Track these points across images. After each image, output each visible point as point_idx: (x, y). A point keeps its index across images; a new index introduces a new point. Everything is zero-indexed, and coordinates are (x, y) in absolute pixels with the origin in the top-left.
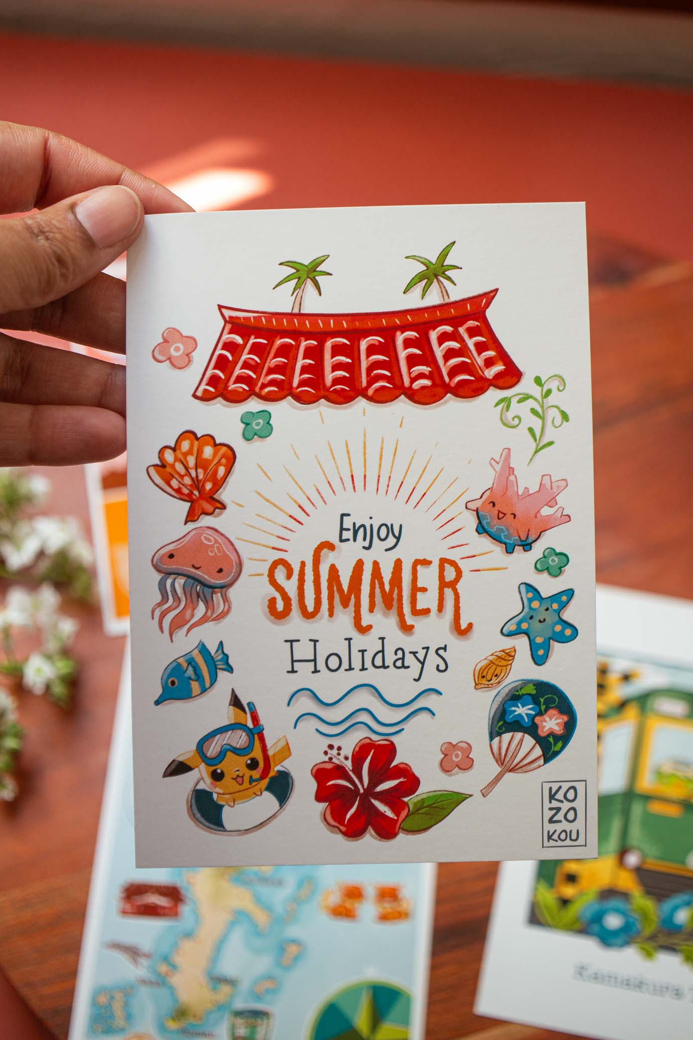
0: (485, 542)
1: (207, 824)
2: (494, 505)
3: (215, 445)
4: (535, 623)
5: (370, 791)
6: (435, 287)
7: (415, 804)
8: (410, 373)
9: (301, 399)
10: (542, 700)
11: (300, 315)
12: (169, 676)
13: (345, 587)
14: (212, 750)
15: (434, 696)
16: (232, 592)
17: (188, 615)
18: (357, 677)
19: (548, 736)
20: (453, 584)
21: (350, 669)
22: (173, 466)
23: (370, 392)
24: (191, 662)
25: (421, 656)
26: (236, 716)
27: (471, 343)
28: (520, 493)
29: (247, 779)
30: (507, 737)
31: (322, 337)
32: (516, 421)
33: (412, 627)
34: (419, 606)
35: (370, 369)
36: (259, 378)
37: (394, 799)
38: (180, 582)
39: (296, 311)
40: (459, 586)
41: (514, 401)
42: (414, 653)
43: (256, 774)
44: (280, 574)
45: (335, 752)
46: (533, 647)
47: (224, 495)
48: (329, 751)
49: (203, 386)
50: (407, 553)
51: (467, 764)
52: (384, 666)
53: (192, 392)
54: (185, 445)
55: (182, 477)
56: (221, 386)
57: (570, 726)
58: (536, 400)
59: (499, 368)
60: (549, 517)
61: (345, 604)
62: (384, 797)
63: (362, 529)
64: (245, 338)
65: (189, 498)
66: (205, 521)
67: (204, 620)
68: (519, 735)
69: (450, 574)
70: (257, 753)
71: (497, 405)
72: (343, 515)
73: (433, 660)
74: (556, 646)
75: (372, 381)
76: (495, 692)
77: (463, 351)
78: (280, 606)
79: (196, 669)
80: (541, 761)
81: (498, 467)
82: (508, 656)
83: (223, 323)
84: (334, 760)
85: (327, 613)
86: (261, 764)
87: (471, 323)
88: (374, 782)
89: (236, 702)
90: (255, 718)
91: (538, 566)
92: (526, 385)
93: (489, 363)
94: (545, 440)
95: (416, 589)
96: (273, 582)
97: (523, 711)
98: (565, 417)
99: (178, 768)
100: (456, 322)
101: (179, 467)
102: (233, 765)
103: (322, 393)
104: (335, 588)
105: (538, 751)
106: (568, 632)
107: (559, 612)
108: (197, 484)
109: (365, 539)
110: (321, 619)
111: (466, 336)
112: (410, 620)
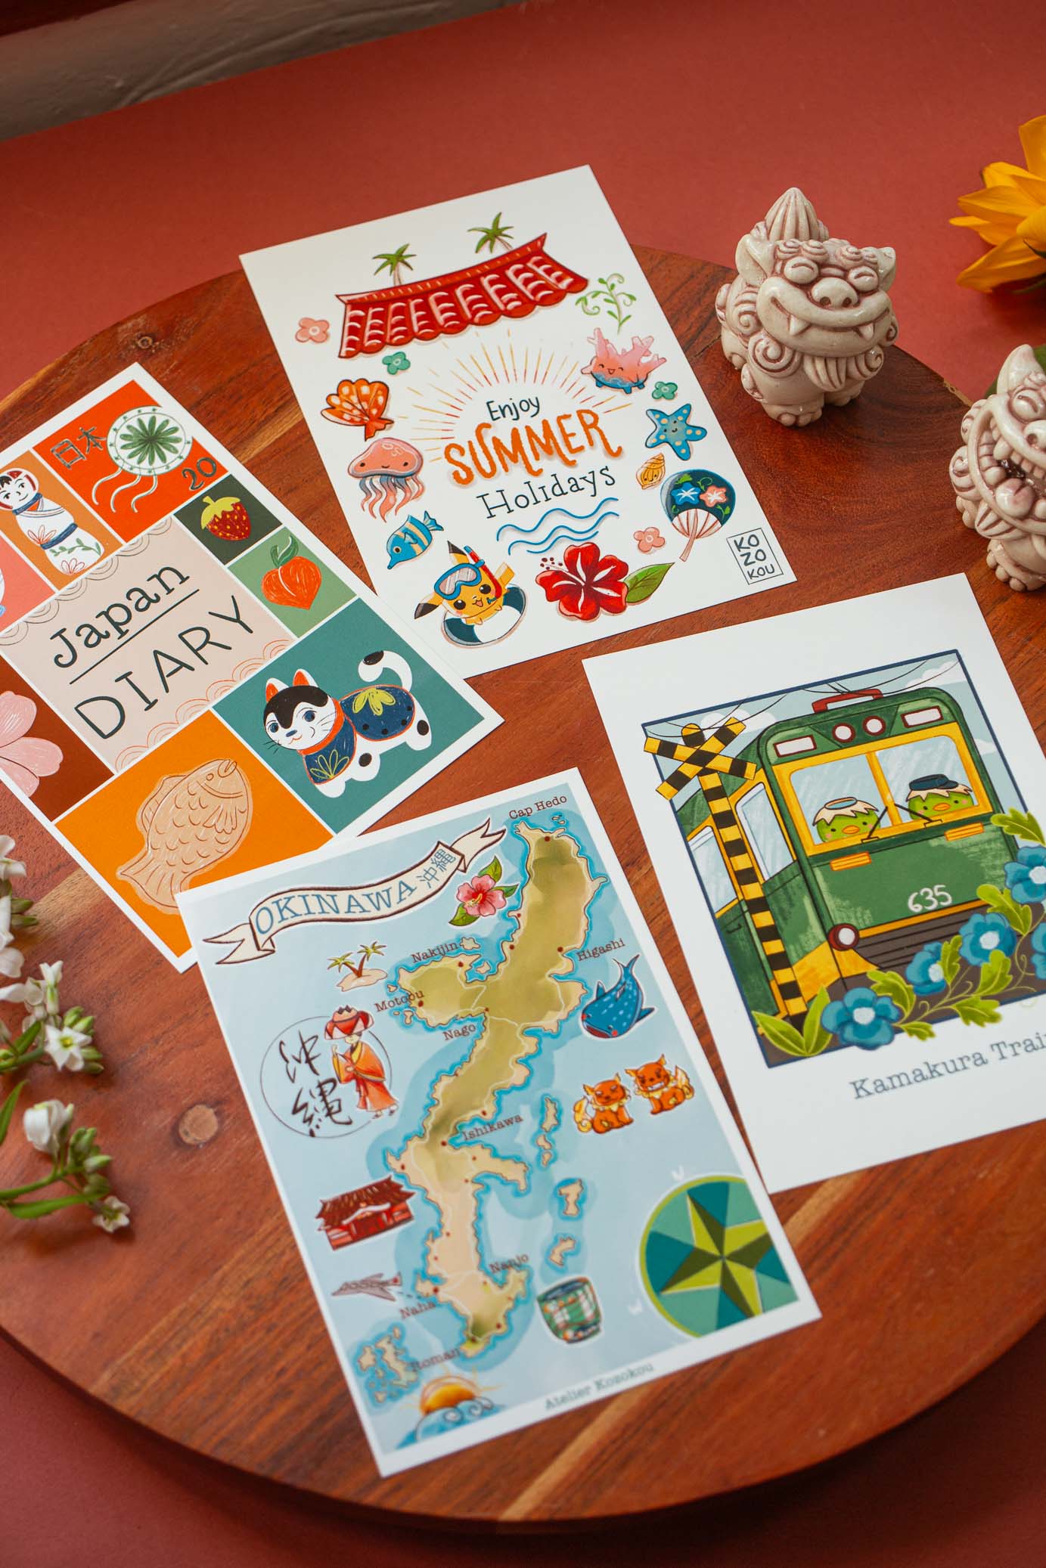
0: (606, 392)
1: (465, 643)
2: (603, 366)
3: (369, 384)
4: (670, 434)
5: (590, 582)
6: (497, 243)
7: (631, 582)
8: (502, 301)
9: (422, 338)
10: (699, 483)
11: (401, 287)
12: (392, 546)
13: (510, 448)
14: (448, 587)
15: (612, 503)
16: (421, 476)
17: (391, 500)
18: (544, 507)
19: (716, 505)
20: (594, 425)
21: (537, 502)
22: (341, 406)
23: (476, 320)
24: (406, 532)
25: (590, 478)
26: (458, 560)
27: (540, 271)
28: (620, 353)
29: (485, 601)
30: (683, 515)
31: (425, 295)
32: (597, 309)
33: (575, 461)
34: (574, 446)
35: (470, 305)
36: (386, 332)
37: (612, 582)
38: (376, 481)
39: (398, 284)
40: (599, 425)
41: (589, 298)
42: (584, 478)
43: (491, 595)
44: (455, 454)
45: (549, 562)
46: (676, 450)
47: (388, 414)
48: (544, 563)
49: (345, 349)
50: (549, 413)
51: (660, 543)
52: (563, 493)
53: (337, 354)
54: (345, 390)
55: (351, 411)
56: (359, 346)
57: (730, 494)
58: (603, 293)
59: (568, 280)
60: (649, 362)
61: (515, 460)
62: (602, 583)
63: (507, 408)
64: (366, 310)
65: (362, 423)
66: (380, 435)
67: (405, 501)
68: (692, 512)
69: (589, 419)
70: (486, 580)
71: (577, 303)
72: (488, 403)
73: (600, 480)
74: (694, 445)
75: (474, 313)
76: (660, 487)
77: (536, 277)
78: (463, 475)
79: (413, 536)
80: (719, 524)
81: (595, 342)
82: (659, 461)
83: (343, 306)
84: (551, 568)
85: (503, 470)
86: (493, 588)
87: (535, 259)
88: (590, 575)
89: (454, 549)
90: (474, 557)
91: (655, 396)
92: (593, 286)
93: (559, 279)
94: (624, 316)
95: (566, 437)
96: (451, 461)
97: (688, 494)
98: (632, 298)
99: (425, 609)
100: (524, 260)
101: (346, 405)
102: (469, 595)
103: (440, 330)
104: (502, 452)
105: (713, 518)
106: (698, 432)
107: (685, 421)
108: (364, 412)
109: (512, 414)
110: (499, 474)
111: (535, 268)
112: (570, 457)
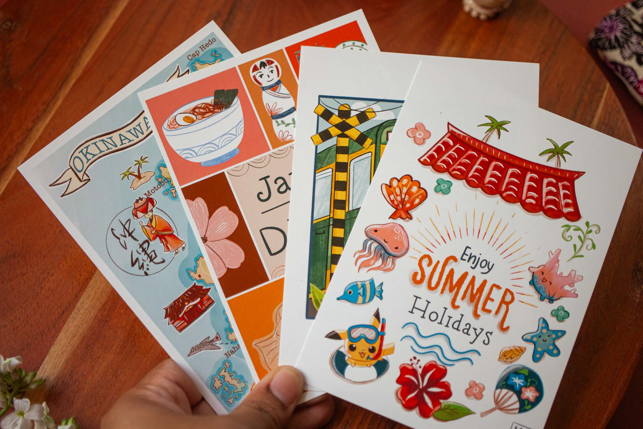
0: (531, 290)
1: (337, 370)
2: (543, 274)
3: (419, 187)
4: (541, 340)
5: (425, 389)
6: (555, 159)
7: (445, 406)
8: (527, 194)
9: (469, 183)
10: (529, 380)
11: (485, 144)
12: (350, 288)
13: (455, 282)
14: (355, 334)
15: (476, 355)
16: (398, 261)
17: (371, 263)
18: (442, 329)
19: (526, 400)
20: (508, 304)
21: (441, 323)
22: (395, 189)
23: (504, 195)
24: (363, 286)
25: (478, 332)
26: (374, 322)
27: (562, 192)
28: (558, 273)
29: (366, 356)
30: (504, 391)
31: (492, 158)
32: (570, 238)
33: (479, 316)
34: (487, 307)
35: (508, 184)
36: (453, 165)
37: (435, 398)
38: (375, 245)
39: (484, 141)
40: (510, 306)
41: (572, 228)
42: (475, 329)
43: (372, 355)
44: (425, 262)
45: (416, 361)
46: (535, 352)
47: (413, 213)
48: (413, 360)
49: (425, 157)
50: (491, 278)
51: (479, 396)
52: (458, 329)
53: (419, 158)
54: (405, 181)
55: (397, 195)
56: (434, 161)
57: (538, 399)
58: (583, 232)
59: (571, 210)
60: (568, 291)
61: (451, 290)
62: (431, 395)
63: (474, 258)
64: (455, 144)
65: (396, 207)
66: (399, 221)
67: (378, 268)
68: (511, 393)
69: (508, 298)
70: (377, 345)
71: (563, 227)
72: (467, 247)
73: (483, 337)
74: (547, 357)
75: (507, 189)
76: (507, 366)
77: (557, 194)
78: (419, 277)
79: (364, 291)
80: (517, 411)
81: (552, 257)
82: (520, 351)
83: (447, 131)
84: (414, 366)
85: (440, 291)
86: (377, 352)
87: (566, 183)
88: (429, 385)
89: (377, 315)
90: (383, 328)
91: (553, 313)
92: (580, 223)
93: (567, 205)
94: (580, 254)
95: (488, 298)
96: (420, 264)
97: (518, 381)
98: (594, 246)
99: (334, 336)
100: (559, 179)
101: (398, 191)
102: (362, 346)
103: (481, 185)
104: (449, 281)
105: (517, 405)
106: (555, 352)
107: (554, 340)
108: (403, 202)
109: (473, 263)
110: (436, 292)
111: (561, 188)
112: (479, 312)
